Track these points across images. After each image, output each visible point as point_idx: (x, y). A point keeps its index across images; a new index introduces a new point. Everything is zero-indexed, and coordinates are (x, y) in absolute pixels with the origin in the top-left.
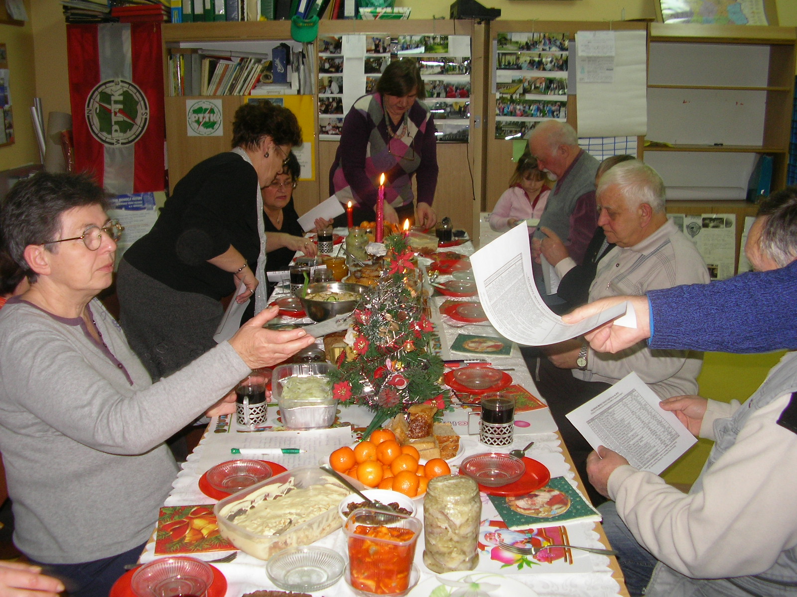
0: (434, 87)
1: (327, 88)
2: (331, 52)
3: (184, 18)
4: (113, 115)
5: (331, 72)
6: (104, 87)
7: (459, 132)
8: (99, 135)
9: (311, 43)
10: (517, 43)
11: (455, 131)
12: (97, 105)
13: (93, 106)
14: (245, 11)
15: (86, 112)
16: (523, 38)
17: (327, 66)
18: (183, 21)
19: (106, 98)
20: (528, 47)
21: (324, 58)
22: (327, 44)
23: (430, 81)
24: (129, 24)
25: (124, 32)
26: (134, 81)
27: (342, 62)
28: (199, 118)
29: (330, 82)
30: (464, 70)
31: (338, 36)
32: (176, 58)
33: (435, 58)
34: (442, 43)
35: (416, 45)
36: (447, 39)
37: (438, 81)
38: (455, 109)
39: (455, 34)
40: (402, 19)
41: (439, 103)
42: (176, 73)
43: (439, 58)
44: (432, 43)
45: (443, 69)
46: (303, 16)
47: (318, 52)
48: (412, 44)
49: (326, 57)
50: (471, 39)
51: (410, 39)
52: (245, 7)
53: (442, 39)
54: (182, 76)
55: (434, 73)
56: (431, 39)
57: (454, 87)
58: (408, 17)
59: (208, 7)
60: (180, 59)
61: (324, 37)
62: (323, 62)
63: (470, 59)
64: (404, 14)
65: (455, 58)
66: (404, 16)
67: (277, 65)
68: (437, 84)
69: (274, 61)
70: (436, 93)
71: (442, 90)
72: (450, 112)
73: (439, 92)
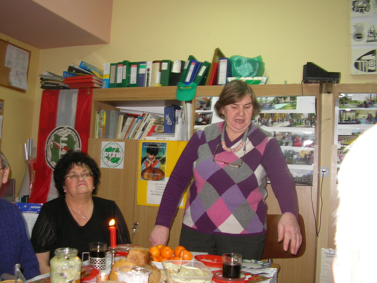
0: (284, 138)
2: (205, 109)
3: (111, 86)
4: (60, 150)
5: (203, 124)
6: (57, 131)
7: (304, 176)
8: (51, 163)
9: (190, 102)
10: (356, 102)
11: (301, 175)
12: (52, 143)
13: (50, 143)
14: (150, 81)
15: (46, 147)
16: (362, 98)
17: (201, 120)
18: (109, 87)
19: (57, 138)
20: (366, 105)
21: (199, 114)
22: (202, 103)
23: (280, 132)
24: (78, 90)
25: (74, 95)
26: (75, 128)
27: (211, 117)
28: (109, 154)
30: (310, 124)
31: (210, 97)
32: (101, 112)
33: (285, 114)
34: (291, 102)
35: (270, 104)
36: (296, 99)
37: (287, 133)
38: (301, 157)
39: (303, 95)
40: (260, 84)
41: (288, 151)
42: (100, 123)
43: (288, 114)
44: (283, 102)
45: (292, 123)
46: (187, 83)
47: (195, 109)
48: (267, 103)
49: (201, 113)
50: (316, 99)
51: (266, 99)
52: (150, 78)
53: (292, 99)
54: (104, 125)
55: (284, 126)
56: (283, 99)
57: (301, 138)
58: (265, 83)
59: (124, 78)
60: (104, 113)
61: (201, 98)
62: (198, 117)
63: (315, 115)
64: (262, 81)
65: (302, 114)
66: (262, 82)
67: (167, 119)
68: (287, 135)
69: (165, 117)
70: (285, 142)
71: (290, 140)
72: (297, 158)
73: (287, 141)
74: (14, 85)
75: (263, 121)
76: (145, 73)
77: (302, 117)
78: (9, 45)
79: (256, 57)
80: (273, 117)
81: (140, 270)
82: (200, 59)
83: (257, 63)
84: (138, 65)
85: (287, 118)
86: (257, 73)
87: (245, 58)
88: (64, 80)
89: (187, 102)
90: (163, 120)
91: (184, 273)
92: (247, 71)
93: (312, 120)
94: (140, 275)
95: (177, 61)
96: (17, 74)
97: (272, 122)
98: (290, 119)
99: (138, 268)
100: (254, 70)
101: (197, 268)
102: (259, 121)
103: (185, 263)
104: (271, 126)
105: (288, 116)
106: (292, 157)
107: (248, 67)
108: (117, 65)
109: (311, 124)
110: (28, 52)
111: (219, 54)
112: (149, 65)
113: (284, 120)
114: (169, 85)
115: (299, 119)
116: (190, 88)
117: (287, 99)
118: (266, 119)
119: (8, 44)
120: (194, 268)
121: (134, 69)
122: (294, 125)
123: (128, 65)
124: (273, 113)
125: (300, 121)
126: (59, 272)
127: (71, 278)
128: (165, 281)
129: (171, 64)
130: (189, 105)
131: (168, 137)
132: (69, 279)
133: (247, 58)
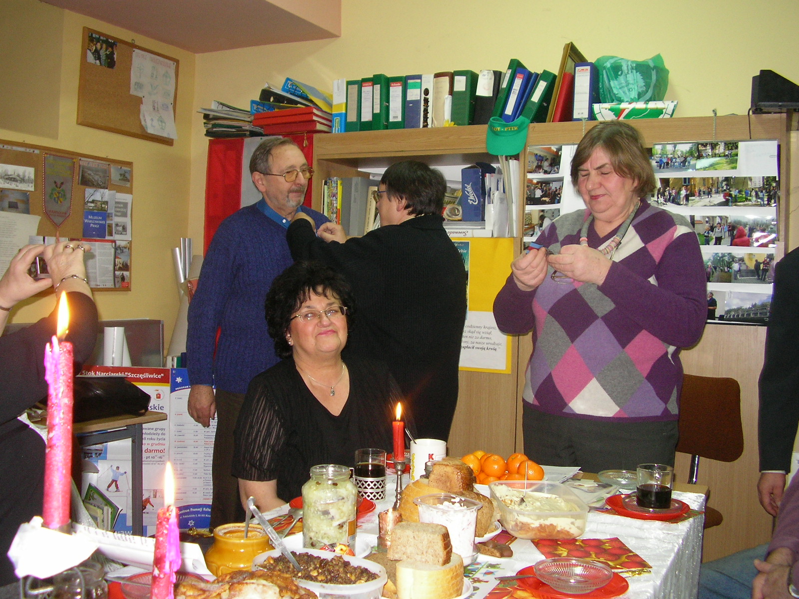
0: (712, 229)
1: (537, 228)
2: (546, 172)
3: (349, 127)
5: (544, 203)
7: (754, 306)
9: (516, 157)
11: (747, 305)
14: (429, 115)
17: (538, 193)
18: (346, 130)
21: (535, 181)
22: (540, 159)
23: (704, 217)
27: (561, 188)
29: (542, 218)
30: (766, 199)
31: (557, 147)
32: (332, 182)
33: (714, 179)
34: (727, 154)
35: (682, 159)
36: (737, 147)
37: (718, 217)
38: (747, 267)
39: (751, 139)
40: (661, 117)
41: (720, 255)
42: (331, 204)
43: (720, 179)
44: (710, 154)
45: (728, 197)
46: (509, 119)
47: (526, 171)
48: (676, 156)
49: (538, 180)
50: (779, 147)
51: (673, 149)
52: (430, 110)
53: (728, 147)
54: (338, 208)
55: (712, 204)
56: (708, 147)
57: (747, 228)
58: (672, 115)
59: (377, 111)
60: (337, 184)
61: (536, 149)
62: (533, 188)
63: (777, 179)
64: (664, 111)
65: (750, 179)
66: (664, 113)
67: (468, 192)
68: (717, 222)
69: (464, 188)
70: (714, 237)
71: (725, 232)
72: (740, 270)
73: (719, 235)
74: (150, 131)
75: (667, 194)
76: (419, 99)
77: (750, 185)
78: (137, 51)
79: (650, 59)
80: (689, 187)
81: (458, 502)
82: (534, 68)
83: (653, 70)
84: (404, 82)
85: (718, 188)
86: (653, 94)
87: (628, 61)
88: (252, 118)
89: (509, 158)
90: (459, 194)
91: (532, 504)
92: (631, 90)
93: (770, 192)
94: (462, 511)
95: (486, 72)
96: (154, 109)
97: (687, 198)
98: (725, 190)
99: (454, 498)
100: (647, 86)
101: (554, 496)
102: (659, 196)
103: (530, 485)
104: (686, 205)
105: (719, 184)
106: (728, 267)
107: (635, 81)
108: (361, 83)
109: (769, 200)
110: (172, 62)
111: (573, 54)
112: (428, 82)
113: (711, 191)
114: (470, 124)
115: (744, 190)
116: (514, 128)
117: (717, 147)
118: (674, 191)
119: (134, 49)
120: (549, 496)
121: (396, 92)
122: (731, 202)
123: (384, 82)
124: (689, 178)
125: (745, 193)
126: (320, 508)
127: (342, 518)
128: (498, 521)
129: (473, 79)
130: (513, 163)
131: (471, 230)
132: (338, 520)
133: (633, 62)
